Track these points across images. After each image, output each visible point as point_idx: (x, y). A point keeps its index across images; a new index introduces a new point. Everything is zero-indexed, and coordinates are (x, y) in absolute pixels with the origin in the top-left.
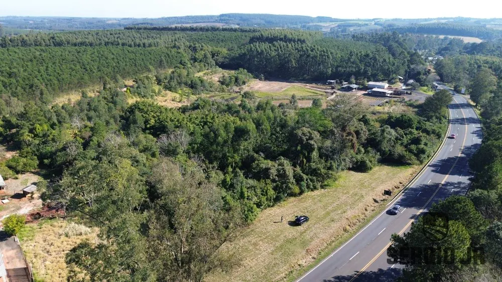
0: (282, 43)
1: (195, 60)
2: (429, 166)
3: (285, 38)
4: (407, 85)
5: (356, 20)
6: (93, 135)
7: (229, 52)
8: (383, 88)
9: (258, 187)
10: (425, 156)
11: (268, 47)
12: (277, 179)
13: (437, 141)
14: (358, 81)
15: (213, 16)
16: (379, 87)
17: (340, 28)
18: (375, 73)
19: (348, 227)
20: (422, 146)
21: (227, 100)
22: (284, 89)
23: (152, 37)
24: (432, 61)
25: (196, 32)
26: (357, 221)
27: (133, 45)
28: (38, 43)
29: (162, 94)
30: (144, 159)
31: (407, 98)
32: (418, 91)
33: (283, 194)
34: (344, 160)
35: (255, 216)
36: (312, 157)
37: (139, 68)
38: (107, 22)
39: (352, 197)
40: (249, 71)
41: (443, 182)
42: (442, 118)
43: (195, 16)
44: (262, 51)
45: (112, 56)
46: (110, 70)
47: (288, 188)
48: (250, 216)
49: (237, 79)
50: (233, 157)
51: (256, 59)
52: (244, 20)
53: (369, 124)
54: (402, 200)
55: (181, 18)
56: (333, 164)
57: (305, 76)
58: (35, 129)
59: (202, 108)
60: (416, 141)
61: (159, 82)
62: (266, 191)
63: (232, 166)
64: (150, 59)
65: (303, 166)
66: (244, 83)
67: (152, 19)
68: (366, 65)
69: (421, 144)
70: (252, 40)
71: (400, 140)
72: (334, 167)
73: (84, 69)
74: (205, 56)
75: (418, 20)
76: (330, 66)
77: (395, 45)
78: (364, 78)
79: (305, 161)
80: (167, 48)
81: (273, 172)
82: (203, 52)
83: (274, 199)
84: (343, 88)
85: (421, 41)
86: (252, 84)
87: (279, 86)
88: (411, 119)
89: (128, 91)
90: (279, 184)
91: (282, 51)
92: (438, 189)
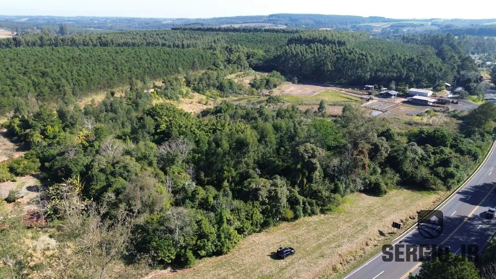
0: (320, 45)
1: (229, 61)
2: (458, 193)
3: (324, 40)
4: (454, 93)
5: (411, 20)
6: (96, 140)
7: (264, 54)
8: (426, 95)
9: (243, 210)
10: (455, 181)
11: (304, 49)
12: (267, 201)
13: (473, 163)
14: (399, 87)
15: (263, 16)
16: (421, 94)
17: (392, 29)
18: (419, 79)
19: (339, 266)
20: (451, 169)
21: (253, 104)
22: (316, 94)
23: (195, 38)
24: (489, 66)
25: (239, 33)
26: (352, 258)
27: (172, 46)
28: (86, 44)
29: (189, 95)
30: (137, 169)
31: (451, 108)
32: (466, 100)
33: (273, 218)
34: (354, 181)
35: (235, 243)
36: (314, 177)
37: (171, 69)
38: (163, 22)
39: (354, 227)
40: (283, 73)
41: (470, 216)
42: (486, 134)
43: (245, 17)
44: (297, 53)
45: (147, 57)
46: (141, 71)
47: (278, 212)
48: (226, 243)
49: (268, 82)
50: (228, 172)
51: (291, 62)
52: (294, 20)
53: (393, 139)
54: (414, 235)
55: (232, 18)
56: (339, 185)
57: (342, 79)
58: (46, 130)
59: (225, 112)
60: (445, 163)
61: (188, 83)
62: (252, 215)
63: (228, 181)
64: (184, 60)
65: (303, 186)
66: (275, 86)
67: (204, 20)
68: (408, 70)
69: (450, 167)
70: (290, 42)
71: (426, 160)
72: (341, 189)
73: (116, 69)
74: (239, 58)
75: (480, 21)
76: (368, 70)
77: (446, 47)
78: (406, 84)
79: (305, 180)
80: (204, 49)
81: (263, 193)
82: (238, 54)
83: (260, 225)
84: (381, 94)
85: (480, 43)
86: (283, 87)
87: (312, 91)
88: (445, 135)
89: (155, 92)
90: (269, 207)
91: (318, 53)
92: (462, 224)
